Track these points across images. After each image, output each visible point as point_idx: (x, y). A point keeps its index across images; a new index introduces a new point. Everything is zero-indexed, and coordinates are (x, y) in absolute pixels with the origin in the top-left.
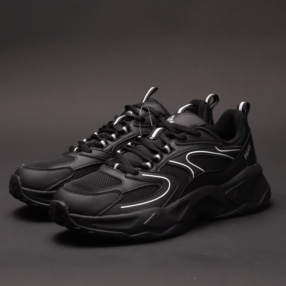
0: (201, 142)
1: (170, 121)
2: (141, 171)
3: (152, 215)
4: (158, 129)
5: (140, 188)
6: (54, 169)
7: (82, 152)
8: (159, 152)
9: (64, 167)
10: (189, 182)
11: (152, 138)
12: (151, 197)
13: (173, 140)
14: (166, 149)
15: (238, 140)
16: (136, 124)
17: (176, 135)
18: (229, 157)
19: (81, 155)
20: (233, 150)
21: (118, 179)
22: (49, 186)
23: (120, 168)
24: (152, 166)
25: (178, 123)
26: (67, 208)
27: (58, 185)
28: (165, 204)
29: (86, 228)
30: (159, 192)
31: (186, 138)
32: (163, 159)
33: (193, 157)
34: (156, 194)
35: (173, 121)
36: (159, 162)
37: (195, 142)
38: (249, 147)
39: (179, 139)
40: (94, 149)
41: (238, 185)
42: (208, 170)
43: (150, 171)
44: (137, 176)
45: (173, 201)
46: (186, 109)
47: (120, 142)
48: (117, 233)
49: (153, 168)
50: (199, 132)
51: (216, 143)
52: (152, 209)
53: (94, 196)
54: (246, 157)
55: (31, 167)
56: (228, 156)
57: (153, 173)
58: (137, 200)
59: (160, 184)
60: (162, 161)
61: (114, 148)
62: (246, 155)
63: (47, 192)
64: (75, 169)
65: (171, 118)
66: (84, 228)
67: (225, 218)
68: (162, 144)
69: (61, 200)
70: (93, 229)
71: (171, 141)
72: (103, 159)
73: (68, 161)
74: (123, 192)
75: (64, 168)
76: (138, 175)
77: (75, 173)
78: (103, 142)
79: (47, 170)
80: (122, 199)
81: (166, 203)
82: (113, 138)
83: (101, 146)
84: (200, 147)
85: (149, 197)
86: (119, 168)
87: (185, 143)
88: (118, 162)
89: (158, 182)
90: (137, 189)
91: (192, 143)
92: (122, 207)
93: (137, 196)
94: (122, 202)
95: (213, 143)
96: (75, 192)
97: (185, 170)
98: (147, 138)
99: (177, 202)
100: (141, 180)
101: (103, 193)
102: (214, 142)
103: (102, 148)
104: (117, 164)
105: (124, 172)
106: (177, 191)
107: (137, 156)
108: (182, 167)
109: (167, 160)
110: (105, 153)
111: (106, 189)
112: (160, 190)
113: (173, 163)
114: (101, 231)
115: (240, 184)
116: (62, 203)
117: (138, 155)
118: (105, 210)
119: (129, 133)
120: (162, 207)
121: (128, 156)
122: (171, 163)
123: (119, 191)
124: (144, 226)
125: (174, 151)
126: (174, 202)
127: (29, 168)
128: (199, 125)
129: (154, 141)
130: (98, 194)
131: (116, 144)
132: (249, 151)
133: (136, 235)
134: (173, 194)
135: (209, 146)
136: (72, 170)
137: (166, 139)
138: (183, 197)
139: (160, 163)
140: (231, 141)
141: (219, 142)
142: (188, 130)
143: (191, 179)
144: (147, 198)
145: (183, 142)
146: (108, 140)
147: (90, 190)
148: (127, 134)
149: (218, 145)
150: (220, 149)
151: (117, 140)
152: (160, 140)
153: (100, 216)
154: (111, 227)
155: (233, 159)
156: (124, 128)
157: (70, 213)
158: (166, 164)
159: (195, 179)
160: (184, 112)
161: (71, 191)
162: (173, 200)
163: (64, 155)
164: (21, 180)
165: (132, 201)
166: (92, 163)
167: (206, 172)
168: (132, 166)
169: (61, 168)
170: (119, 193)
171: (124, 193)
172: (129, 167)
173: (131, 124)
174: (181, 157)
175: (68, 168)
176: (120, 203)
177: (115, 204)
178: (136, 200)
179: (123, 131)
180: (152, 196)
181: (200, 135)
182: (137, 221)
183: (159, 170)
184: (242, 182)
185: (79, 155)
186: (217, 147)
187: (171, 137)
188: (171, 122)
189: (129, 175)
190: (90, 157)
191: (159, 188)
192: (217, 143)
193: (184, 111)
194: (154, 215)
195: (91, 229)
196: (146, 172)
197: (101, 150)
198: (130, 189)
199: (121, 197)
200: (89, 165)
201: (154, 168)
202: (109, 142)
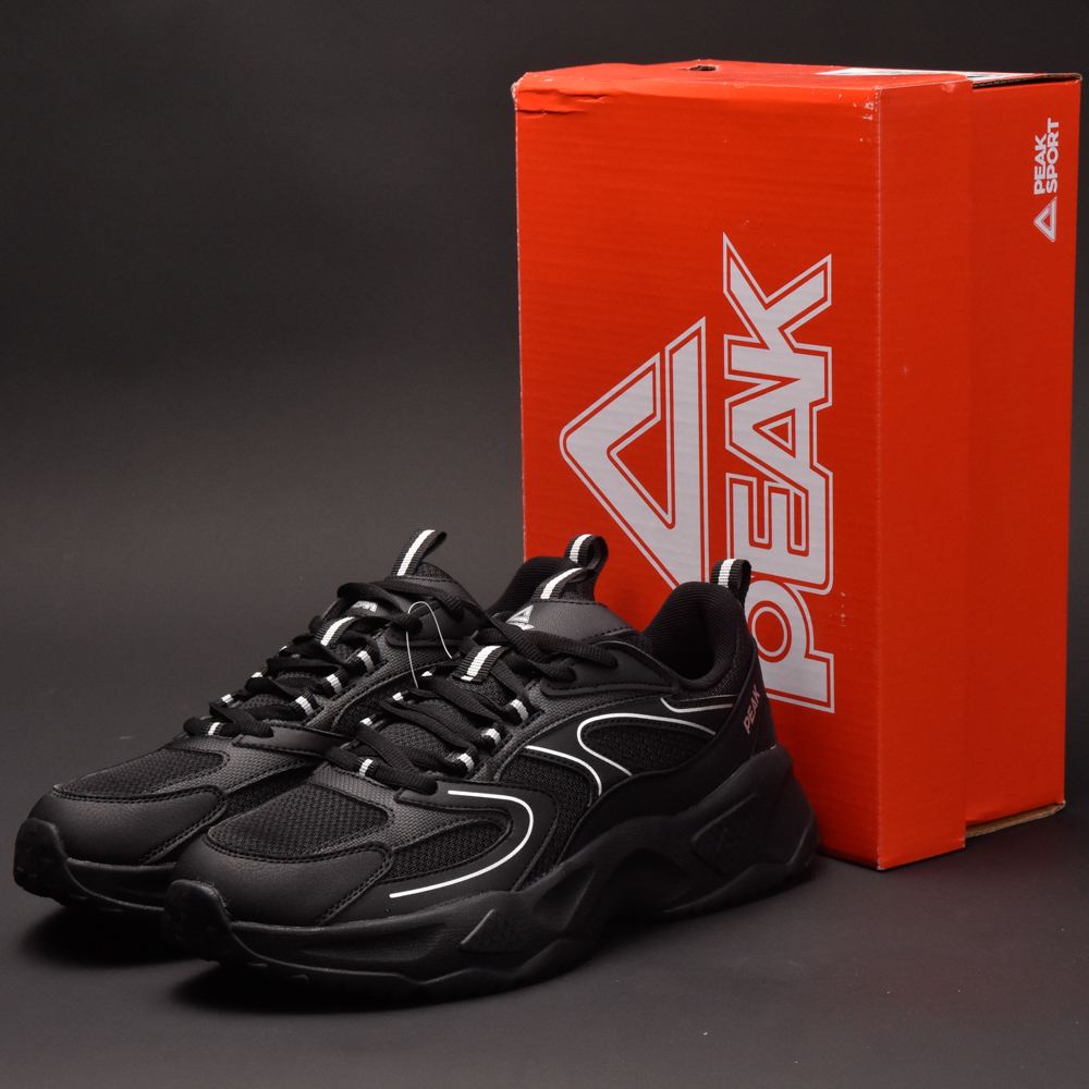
0: (619, 686)
1: (520, 625)
2: (444, 780)
3: (485, 915)
4: (487, 651)
5: (442, 834)
6: (164, 795)
7: (240, 736)
8: (495, 721)
9: (194, 786)
10: (586, 809)
11: (470, 679)
12: (477, 859)
13: (533, 682)
14: (515, 710)
15: (723, 676)
16: (394, 641)
17: (543, 667)
18: (702, 728)
19: (238, 745)
20: (711, 708)
21: (376, 809)
22: (156, 848)
23: (379, 773)
24: (475, 765)
25: (544, 629)
26: (224, 905)
27: (183, 843)
28: (520, 880)
29: (283, 963)
30: (500, 843)
31: (573, 674)
32: (507, 742)
33: (596, 731)
34: (491, 850)
35: (530, 623)
36: (497, 752)
37: (600, 688)
38: (756, 694)
39: (552, 679)
40: (279, 726)
41: (730, 812)
42: (641, 770)
43: (472, 780)
44: (432, 798)
45: (542, 871)
46: (568, 584)
47: (353, 698)
48: (381, 977)
49: (479, 770)
50: (613, 657)
51: (661, 688)
52: (482, 897)
53: (306, 865)
54: (747, 727)
55: (89, 794)
56: (698, 726)
57: (480, 787)
58: (436, 872)
59: (503, 821)
60: (505, 748)
61: (338, 718)
62: (750, 719)
63: (149, 867)
64: (230, 790)
65: (522, 615)
66: (279, 965)
67: (692, 915)
68: (502, 696)
69: (203, 880)
70: (308, 968)
71: (529, 685)
72: (308, 753)
73: (203, 768)
74: (394, 848)
75: (194, 789)
76: (434, 792)
77: (230, 804)
78: (302, 701)
79: (144, 798)
80: (392, 869)
81: (524, 876)
82: (332, 688)
83: (299, 714)
84: (616, 701)
85: (472, 861)
86: (375, 772)
87: (572, 692)
88: (370, 756)
89: (497, 812)
90: (434, 838)
91: (592, 690)
92: (392, 896)
93: (436, 860)
94: (391, 879)
95: (653, 688)
96: (246, 854)
97: (575, 773)
98: (454, 677)
99: (556, 871)
100: (447, 808)
101: (332, 854)
102: (656, 685)
103: (301, 720)
104: (368, 762)
105: (392, 785)
106: (552, 840)
107: (427, 735)
108: (567, 765)
109: (520, 745)
110: (314, 735)
111: (340, 842)
112: (504, 839)
113: (540, 753)
114: (332, 971)
115: (734, 809)
116: (208, 890)
117: (429, 731)
118: (342, 907)
119: (377, 669)
120: (513, 891)
121: (396, 734)
122: (533, 752)
123: (381, 846)
124: (461, 949)
125: (539, 715)
126: (547, 871)
127: (85, 797)
128: (610, 634)
129: (475, 689)
130: (319, 856)
131: (344, 706)
132: (755, 708)
133: (437, 980)
134: (542, 849)
135: (643, 696)
136: (221, 793)
137: (514, 681)
138: (571, 855)
139: (500, 753)
140: (704, 678)
141: (670, 685)
142: (580, 651)
143: (594, 801)
144: (466, 863)
145: (567, 689)
146: (316, 693)
147: (291, 847)
148: (371, 673)
149: (669, 693)
150: (675, 706)
151: (344, 693)
152: (494, 684)
153: (325, 925)
154: (359, 958)
155: (714, 733)
156: (363, 655)
157: (234, 921)
158: (519, 756)
159: (606, 799)
160: (561, 596)
161: (232, 851)
162: (542, 868)
163: (169, 747)
164: (63, 835)
165: (423, 876)
166: (277, 768)
167: (637, 775)
168: (415, 765)
169: (186, 791)
170: (381, 853)
171: (397, 852)
172: (405, 771)
173: (381, 641)
174: (560, 734)
175: (207, 788)
176: (387, 883)
177: (372, 886)
178: (434, 870)
179: (361, 662)
180: (482, 856)
181: (616, 665)
182: (439, 937)
183: (497, 776)
184: (741, 804)
185: (234, 745)
186: (665, 700)
187: (528, 673)
188: (524, 628)
189: (407, 794)
190: (268, 749)
191: (500, 830)
192: (666, 689)
193: (560, 592)
194: (491, 916)
195: (302, 967)
196: (458, 783)
197: (298, 725)
198: (414, 838)
199: (388, 865)
200: (270, 777)
201: (484, 770)
202: (320, 700)
